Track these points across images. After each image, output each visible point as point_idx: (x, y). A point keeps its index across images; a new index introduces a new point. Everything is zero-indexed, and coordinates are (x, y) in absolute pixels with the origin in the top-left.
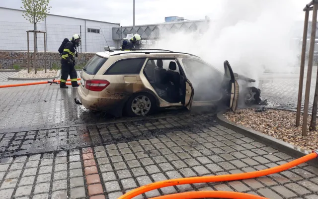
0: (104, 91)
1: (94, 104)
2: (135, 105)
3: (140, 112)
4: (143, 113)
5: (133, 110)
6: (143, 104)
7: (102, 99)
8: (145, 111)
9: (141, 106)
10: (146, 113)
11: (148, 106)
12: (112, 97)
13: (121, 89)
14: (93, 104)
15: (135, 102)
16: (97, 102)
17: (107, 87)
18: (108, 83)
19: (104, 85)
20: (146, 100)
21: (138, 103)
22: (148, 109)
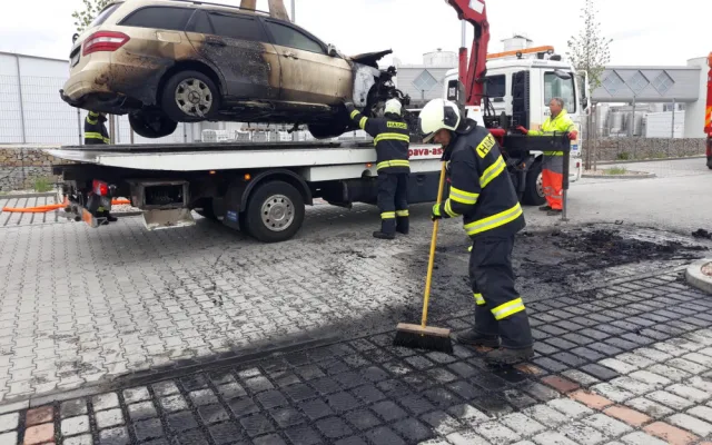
0: (120, 50)
1: (102, 76)
2: (183, 96)
3: (193, 110)
4: (200, 113)
5: (180, 106)
6: (196, 95)
7: (116, 65)
8: (202, 108)
9: (195, 98)
10: (206, 111)
11: (207, 98)
12: (136, 64)
13: (152, 49)
14: (99, 76)
15: (181, 90)
16: (108, 70)
17: (126, 45)
18: (127, 39)
19: (119, 40)
20: (202, 87)
21: (187, 91)
22: (208, 104)
